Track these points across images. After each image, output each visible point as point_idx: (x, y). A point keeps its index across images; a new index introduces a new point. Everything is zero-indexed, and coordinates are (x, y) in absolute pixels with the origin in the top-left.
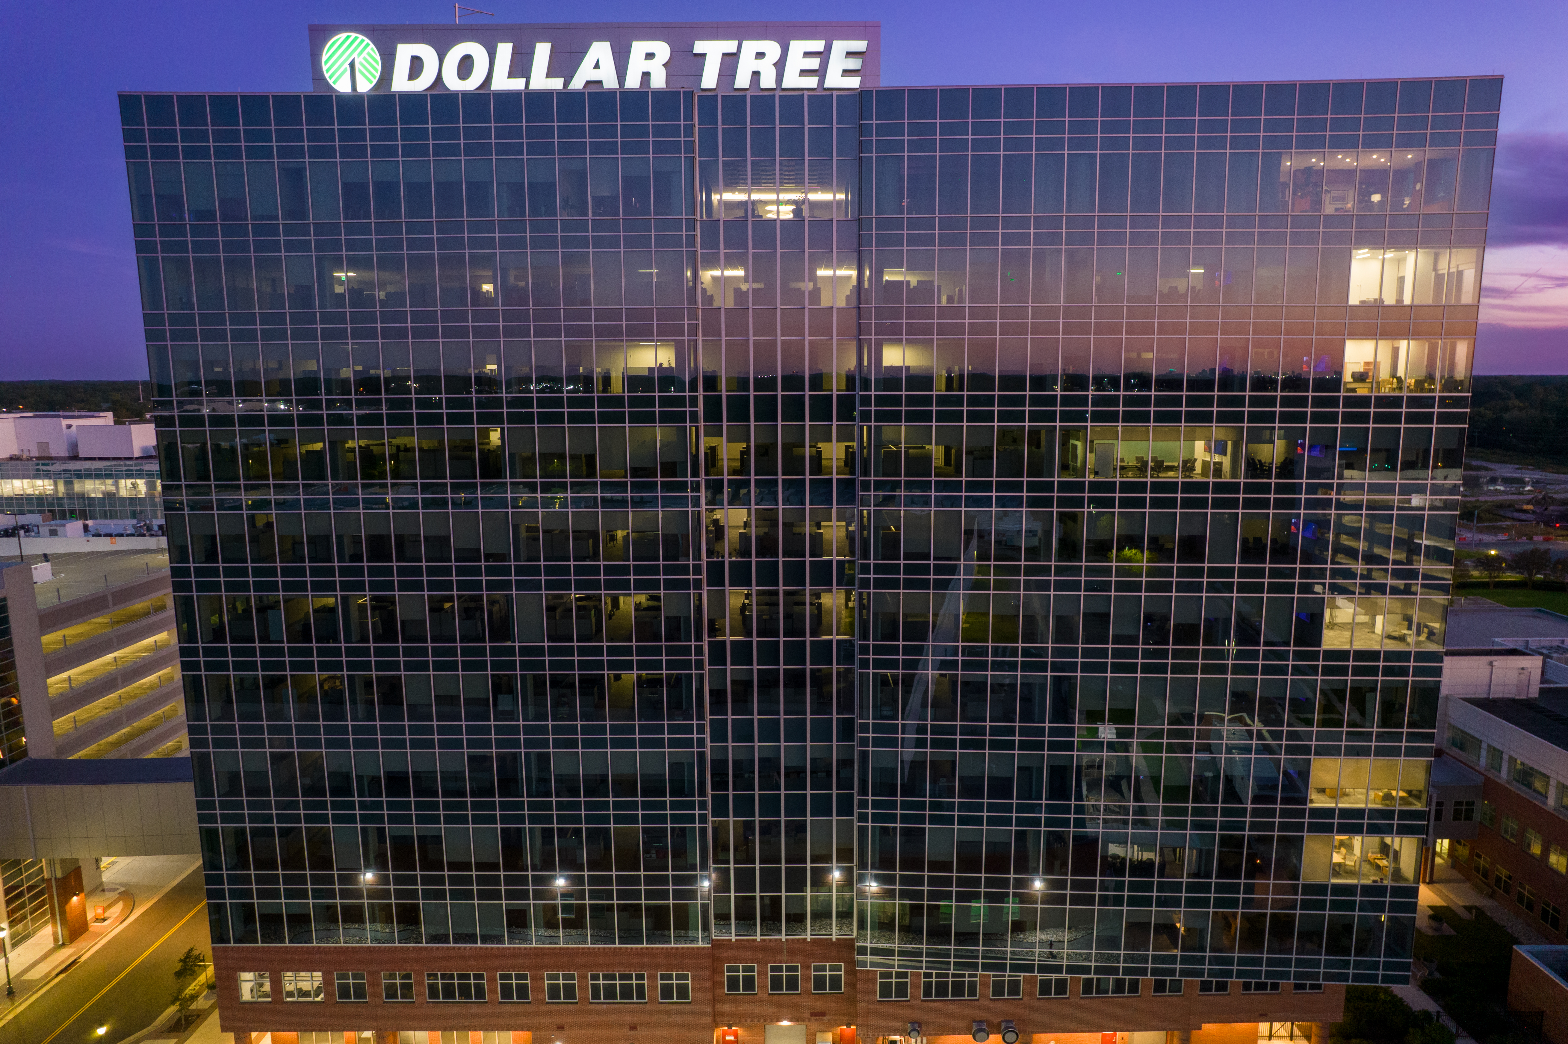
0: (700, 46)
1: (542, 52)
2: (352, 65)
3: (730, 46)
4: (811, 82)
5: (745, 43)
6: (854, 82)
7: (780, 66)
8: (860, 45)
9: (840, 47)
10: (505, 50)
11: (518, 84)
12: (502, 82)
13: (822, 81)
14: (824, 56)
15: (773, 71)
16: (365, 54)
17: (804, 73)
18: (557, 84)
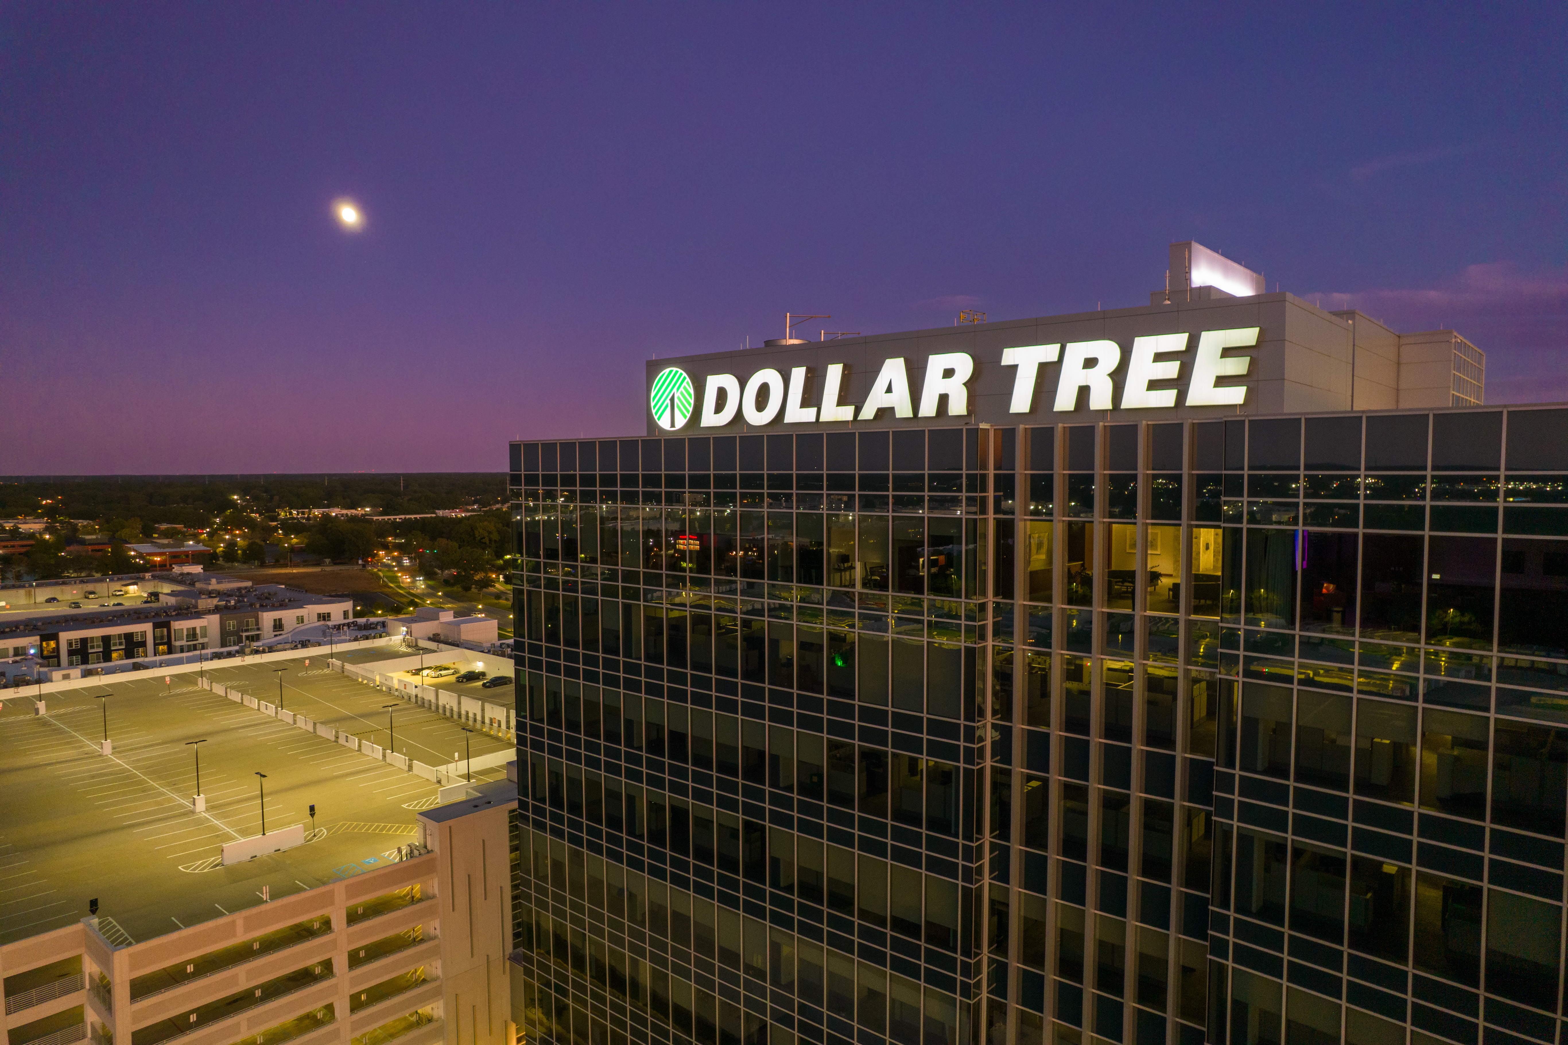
0: (1010, 356)
1: (834, 373)
2: (672, 400)
3: (1048, 352)
4: (1166, 398)
5: (1070, 347)
6: (1236, 395)
7: (1119, 376)
8: (1248, 336)
9: (1212, 342)
10: (798, 375)
11: (808, 415)
12: (797, 414)
13: (1182, 396)
14: (1187, 357)
15: (1109, 384)
16: (681, 389)
17: (1154, 385)
18: (846, 413)
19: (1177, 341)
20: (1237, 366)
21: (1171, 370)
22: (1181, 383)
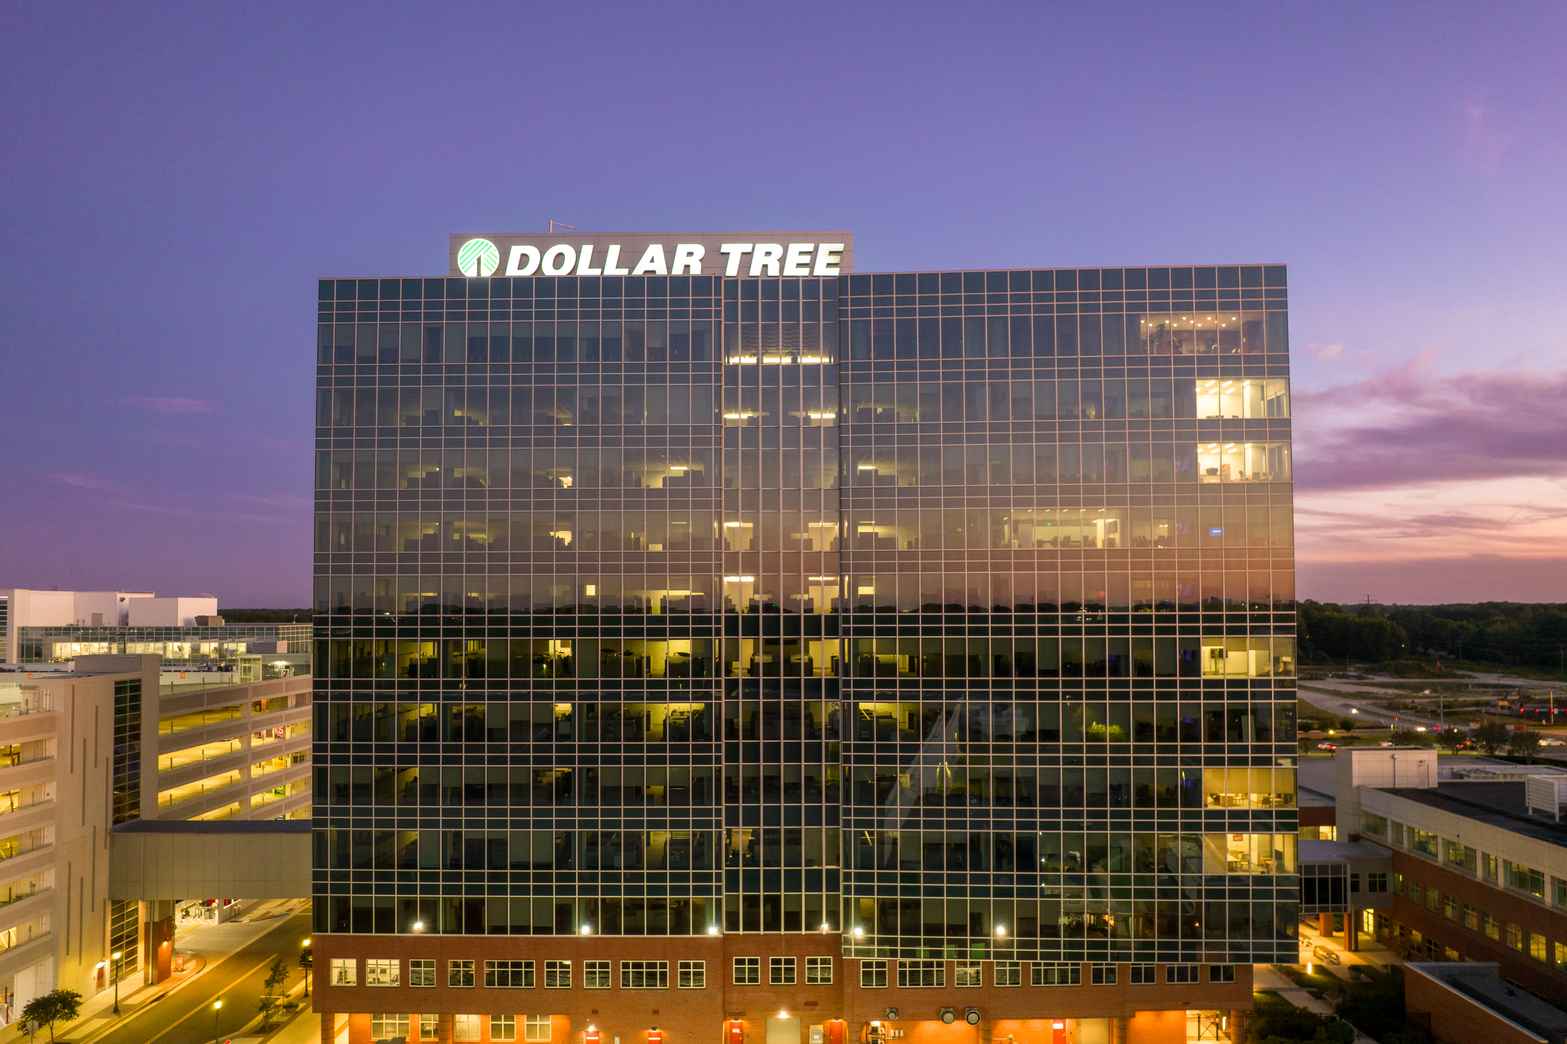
0: (725, 248)
1: (614, 251)
2: (479, 260)
3: (747, 247)
4: (805, 272)
5: (757, 246)
6: (835, 272)
7: (782, 261)
8: (839, 247)
9: (825, 248)
10: (587, 250)
11: (596, 272)
12: (584, 270)
13: (812, 271)
14: (814, 254)
15: (778, 264)
16: (488, 253)
17: (799, 265)
18: (624, 272)
19: (810, 247)
20: (835, 259)
21: (807, 259)
22: (811, 265)
